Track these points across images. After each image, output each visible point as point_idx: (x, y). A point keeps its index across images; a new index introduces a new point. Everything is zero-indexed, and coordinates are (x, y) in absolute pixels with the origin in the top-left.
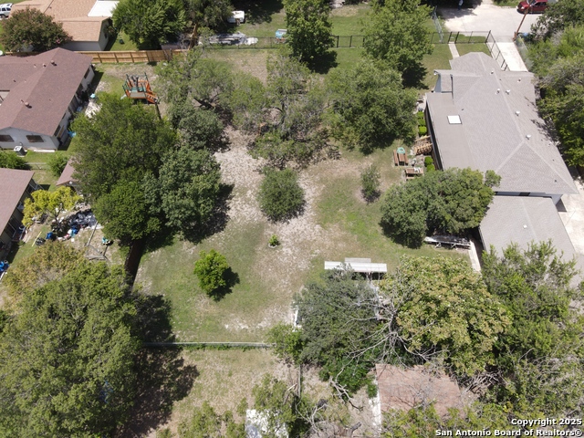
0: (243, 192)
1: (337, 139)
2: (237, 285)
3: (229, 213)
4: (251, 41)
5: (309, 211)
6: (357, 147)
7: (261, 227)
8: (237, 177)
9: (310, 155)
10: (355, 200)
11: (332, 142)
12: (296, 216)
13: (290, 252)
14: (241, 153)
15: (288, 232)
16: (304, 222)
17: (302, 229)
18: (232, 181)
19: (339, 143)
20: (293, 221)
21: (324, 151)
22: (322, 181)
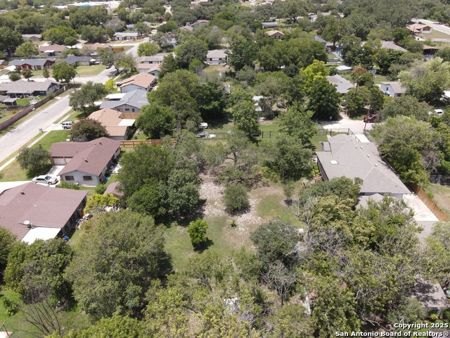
0: (212, 202)
1: (267, 178)
2: (212, 246)
3: (204, 212)
4: (212, 136)
5: (253, 210)
6: (279, 181)
7: (224, 219)
8: (208, 196)
9: (252, 185)
10: (281, 205)
11: (264, 179)
12: (245, 213)
13: (243, 230)
14: (209, 185)
15: (241, 220)
16: (251, 215)
17: (250, 218)
18: (205, 198)
19: (268, 180)
20: (244, 215)
21: (260, 183)
22: (259, 197)
